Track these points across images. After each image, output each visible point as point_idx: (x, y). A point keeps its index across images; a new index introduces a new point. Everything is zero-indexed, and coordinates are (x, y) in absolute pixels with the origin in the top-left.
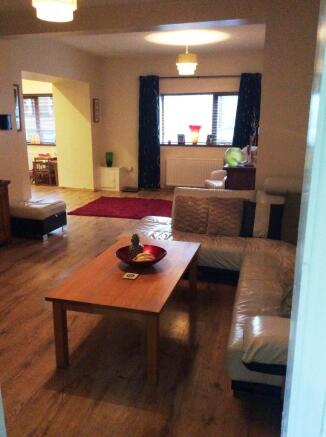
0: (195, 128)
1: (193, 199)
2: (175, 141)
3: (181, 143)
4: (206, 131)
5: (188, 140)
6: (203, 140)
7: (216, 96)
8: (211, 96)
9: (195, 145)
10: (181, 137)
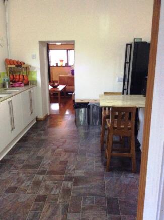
0: (62, 61)
1: (64, 78)
2: (55, 65)
3: (57, 66)
4: (65, 62)
5: (59, 65)
6: (64, 65)
7: (68, 50)
8: (66, 51)
9: (62, 66)
10: (57, 64)
